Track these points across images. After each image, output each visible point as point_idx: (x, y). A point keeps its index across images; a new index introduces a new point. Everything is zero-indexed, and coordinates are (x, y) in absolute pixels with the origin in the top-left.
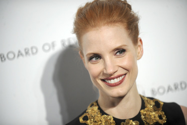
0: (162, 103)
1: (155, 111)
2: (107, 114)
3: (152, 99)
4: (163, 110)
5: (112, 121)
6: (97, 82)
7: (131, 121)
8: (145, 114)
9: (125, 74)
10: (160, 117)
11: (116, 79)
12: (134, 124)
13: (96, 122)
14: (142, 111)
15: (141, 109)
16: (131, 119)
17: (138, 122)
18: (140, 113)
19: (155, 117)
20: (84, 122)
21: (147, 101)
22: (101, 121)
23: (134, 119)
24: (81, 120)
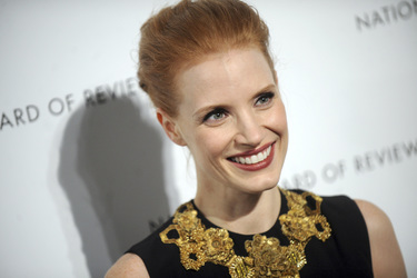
0: (321, 200)
1: (308, 215)
2: (215, 227)
3: (299, 192)
4: (323, 213)
5: (226, 239)
6: (218, 163)
7: (265, 237)
8: (289, 223)
9: (273, 144)
10: (319, 227)
11: (260, 154)
12: (270, 243)
13: (194, 241)
14: (283, 217)
15: (280, 214)
16: (263, 234)
17: (277, 240)
18: (278, 221)
19: (309, 226)
20: (171, 241)
21: (291, 196)
22: (204, 240)
23: (268, 234)
24: (164, 238)
